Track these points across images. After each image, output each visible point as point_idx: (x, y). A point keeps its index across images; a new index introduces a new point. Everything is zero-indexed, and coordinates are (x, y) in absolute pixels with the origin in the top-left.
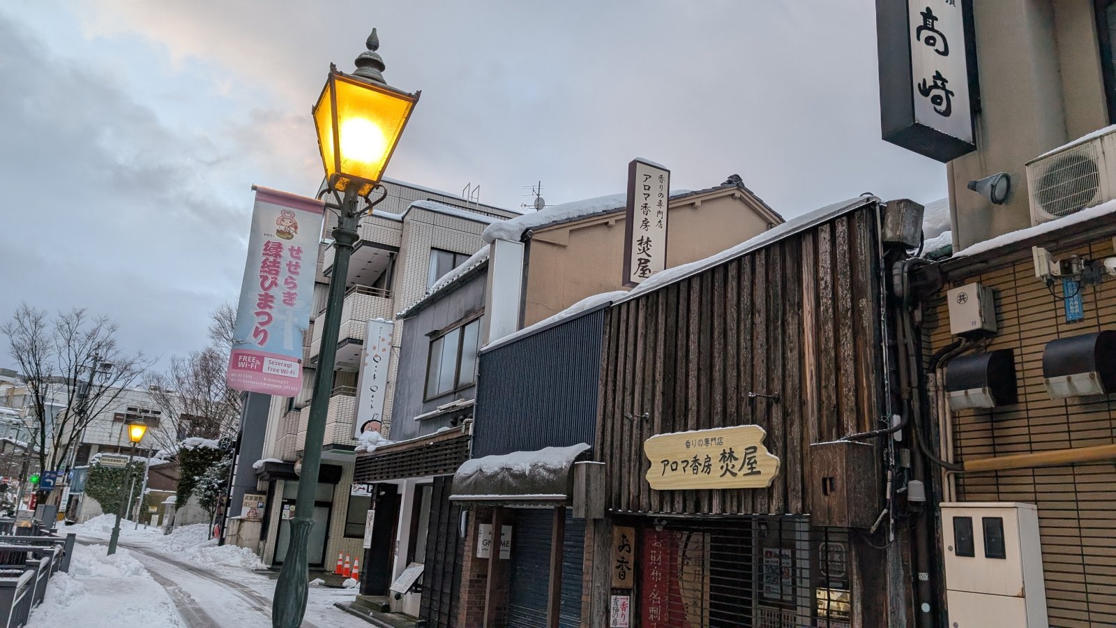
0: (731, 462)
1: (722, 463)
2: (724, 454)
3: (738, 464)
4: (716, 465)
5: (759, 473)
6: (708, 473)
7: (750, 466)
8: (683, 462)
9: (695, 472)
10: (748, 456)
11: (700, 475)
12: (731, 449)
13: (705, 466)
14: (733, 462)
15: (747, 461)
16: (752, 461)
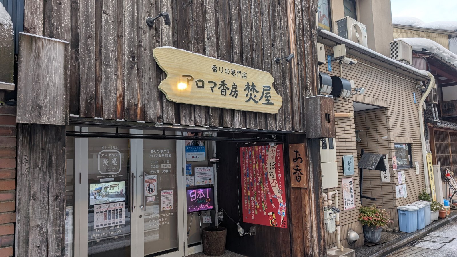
0: (253, 93)
1: (247, 92)
2: (248, 86)
3: (259, 95)
4: (242, 92)
5: (272, 104)
6: (236, 97)
7: (266, 99)
8: (209, 82)
9: (224, 93)
10: (265, 92)
11: (228, 96)
12: (253, 83)
13: (232, 91)
14: (255, 93)
15: (265, 94)
16: (268, 95)
